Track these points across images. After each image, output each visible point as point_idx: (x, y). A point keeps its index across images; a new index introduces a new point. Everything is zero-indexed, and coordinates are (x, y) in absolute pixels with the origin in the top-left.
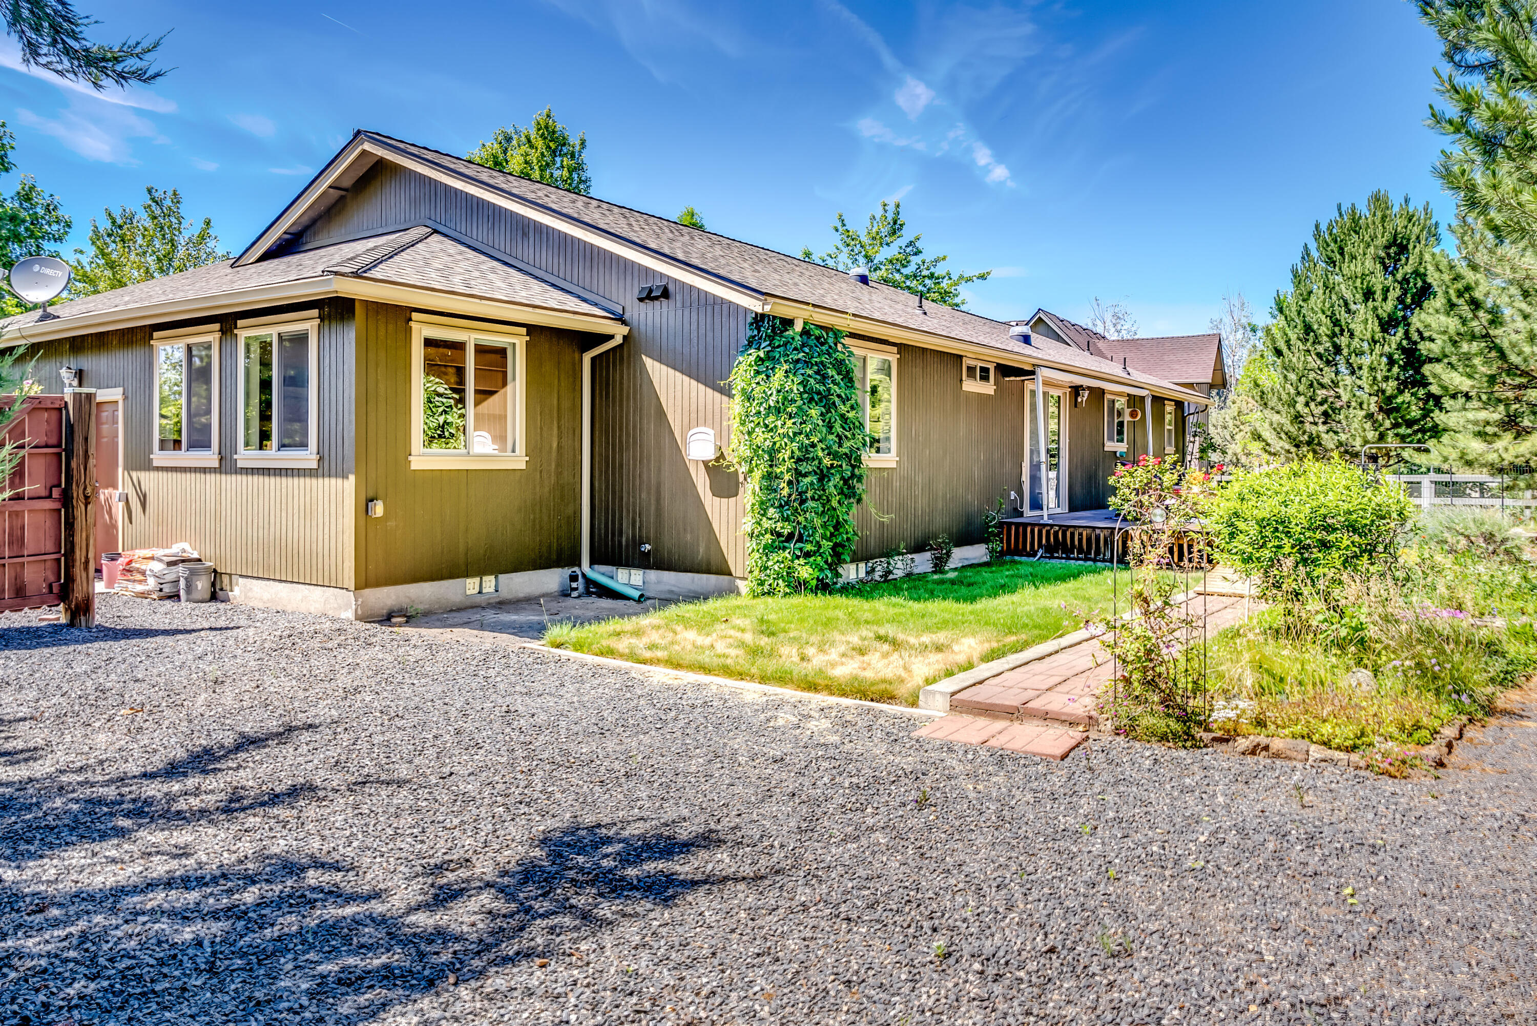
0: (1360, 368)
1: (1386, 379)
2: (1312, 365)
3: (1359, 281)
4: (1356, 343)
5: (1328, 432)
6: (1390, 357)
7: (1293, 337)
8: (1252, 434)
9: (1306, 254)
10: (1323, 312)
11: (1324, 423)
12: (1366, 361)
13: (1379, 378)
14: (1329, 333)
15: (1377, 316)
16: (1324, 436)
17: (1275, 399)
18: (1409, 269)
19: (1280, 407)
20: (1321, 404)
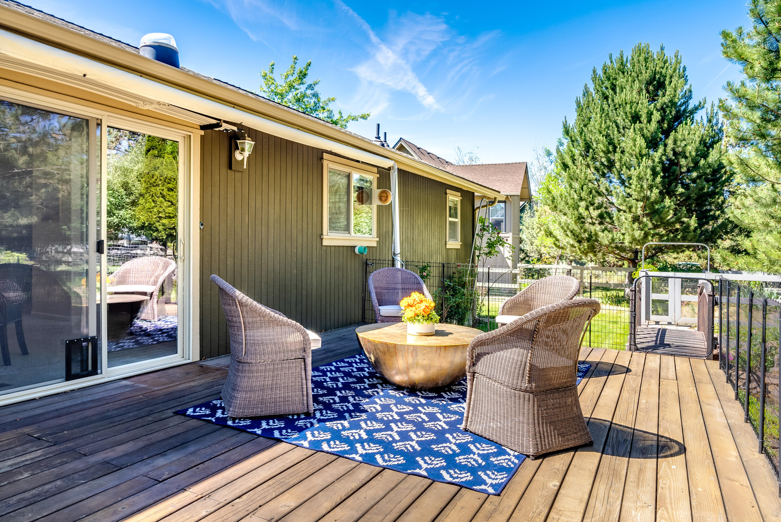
0: (630, 178)
1: (651, 188)
2: (592, 177)
3: (628, 106)
4: (626, 158)
5: (603, 231)
6: (653, 169)
7: (577, 152)
8: (546, 231)
9: (586, 93)
10: (600, 133)
11: (601, 223)
12: (634, 173)
13: (645, 186)
14: (604, 149)
15: (643, 135)
16: (600, 234)
17: (563, 203)
18: (666, 99)
19: (566, 210)
20: (598, 208)
